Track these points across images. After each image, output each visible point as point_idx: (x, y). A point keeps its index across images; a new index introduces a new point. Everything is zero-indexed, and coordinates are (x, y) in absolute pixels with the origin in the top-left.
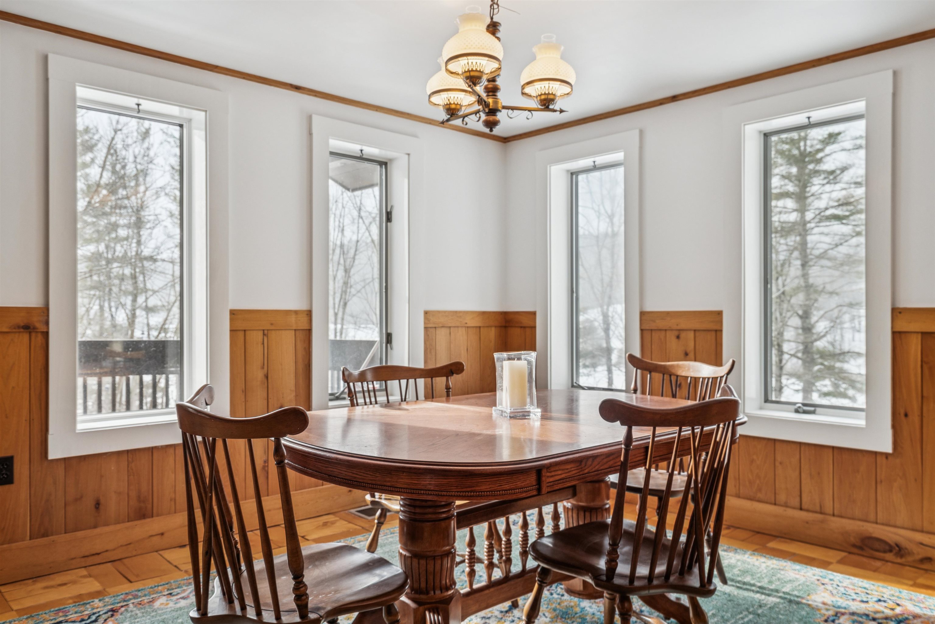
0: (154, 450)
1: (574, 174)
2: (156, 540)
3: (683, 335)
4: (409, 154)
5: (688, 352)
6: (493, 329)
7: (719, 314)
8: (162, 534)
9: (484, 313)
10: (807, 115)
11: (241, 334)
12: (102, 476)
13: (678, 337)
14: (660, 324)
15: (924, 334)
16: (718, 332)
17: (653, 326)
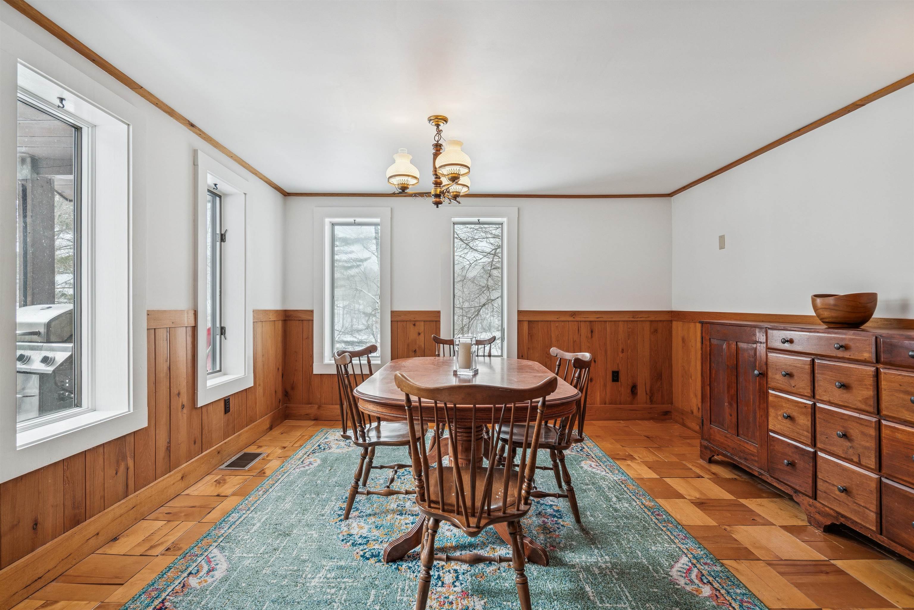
0: (87, 452)
1: (333, 225)
2: (92, 542)
3: (417, 324)
4: (245, 194)
5: (420, 332)
6: (280, 321)
7: (439, 312)
8: (98, 534)
9: (277, 311)
10: (478, 219)
11: (153, 331)
12: (39, 493)
13: (414, 325)
14: (403, 318)
15: (529, 322)
16: (438, 322)
17: (399, 319)
